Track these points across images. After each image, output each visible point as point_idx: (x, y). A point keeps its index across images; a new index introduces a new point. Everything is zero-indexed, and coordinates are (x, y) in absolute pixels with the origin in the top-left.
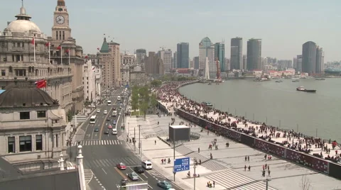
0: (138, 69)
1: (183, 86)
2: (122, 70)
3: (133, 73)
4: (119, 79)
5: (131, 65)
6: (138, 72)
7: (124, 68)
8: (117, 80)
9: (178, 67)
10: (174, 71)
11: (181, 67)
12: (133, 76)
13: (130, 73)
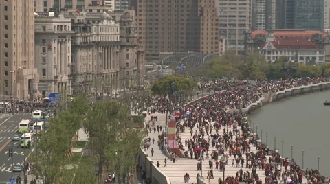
0: (108, 31)
1: (278, 99)
2: (42, 38)
3: (87, 46)
4: (30, 72)
5: (82, 17)
6: (107, 46)
7: (52, 27)
8: (20, 78)
9: (280, 26)
10: (260, 41)
11: (291, 25)
12: (87, 60)
13: (75, 48)
